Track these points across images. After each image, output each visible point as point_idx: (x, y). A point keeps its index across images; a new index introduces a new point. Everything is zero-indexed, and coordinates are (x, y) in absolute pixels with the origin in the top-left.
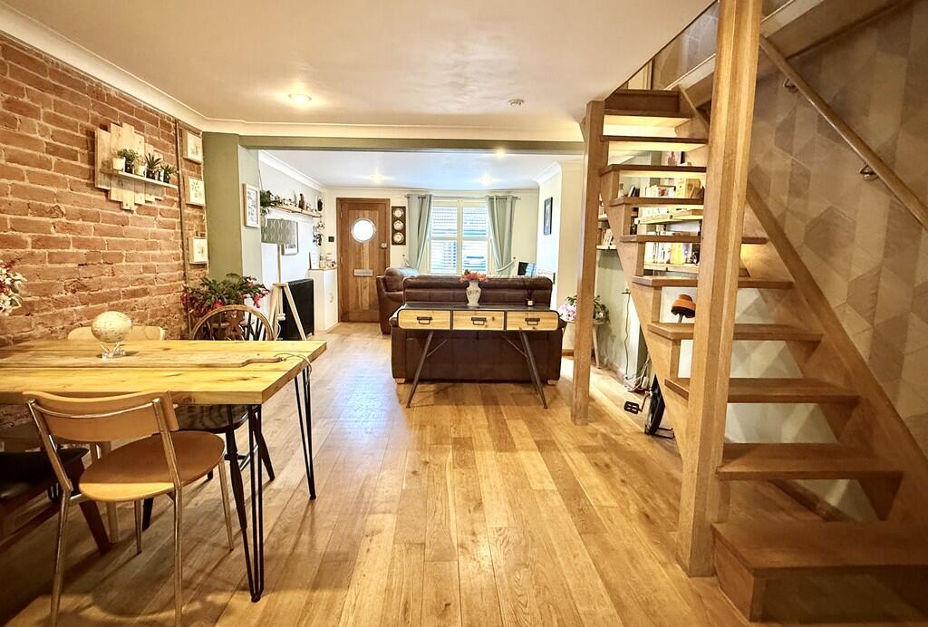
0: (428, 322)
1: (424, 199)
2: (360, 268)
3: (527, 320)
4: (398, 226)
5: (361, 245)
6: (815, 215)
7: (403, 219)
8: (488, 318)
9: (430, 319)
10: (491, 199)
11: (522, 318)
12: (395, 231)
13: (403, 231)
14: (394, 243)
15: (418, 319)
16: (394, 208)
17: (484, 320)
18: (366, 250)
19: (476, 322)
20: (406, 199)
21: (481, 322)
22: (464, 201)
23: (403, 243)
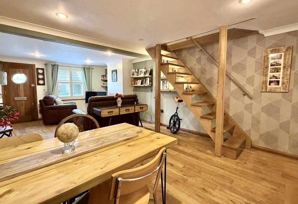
0: (111, 113)
1: (55, 67)
2: (18, 97)
3: (140, 108)
4: (41, 77)
5: (18, 85)
6: (208, 78)
7: (43, 74)
8: (130, 109)
9: (112, 112)
10: (84, 68)
11: (138, 108)
12: (39, 79)
13: (43, 79)
14: (39, 84)
15: (108, 112)
16: (38, 69)
17: (129, 110)
18: (22, 88)
19: (127, 111)
20: (45, 66)
21: (128, 111)
22: (72, 68)
23: (44, 84)
